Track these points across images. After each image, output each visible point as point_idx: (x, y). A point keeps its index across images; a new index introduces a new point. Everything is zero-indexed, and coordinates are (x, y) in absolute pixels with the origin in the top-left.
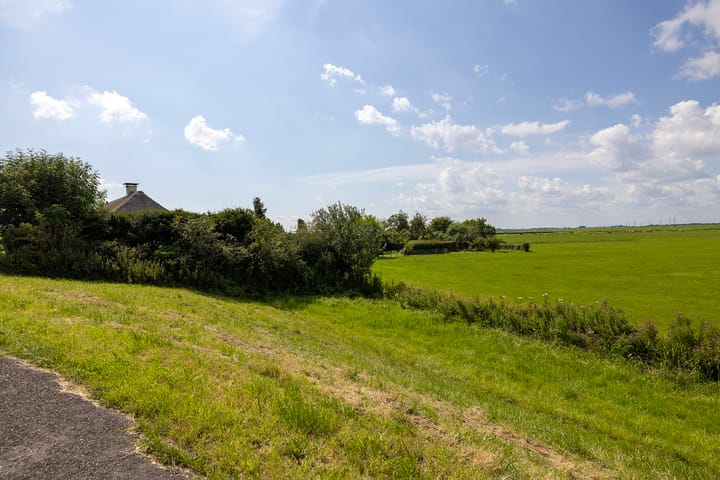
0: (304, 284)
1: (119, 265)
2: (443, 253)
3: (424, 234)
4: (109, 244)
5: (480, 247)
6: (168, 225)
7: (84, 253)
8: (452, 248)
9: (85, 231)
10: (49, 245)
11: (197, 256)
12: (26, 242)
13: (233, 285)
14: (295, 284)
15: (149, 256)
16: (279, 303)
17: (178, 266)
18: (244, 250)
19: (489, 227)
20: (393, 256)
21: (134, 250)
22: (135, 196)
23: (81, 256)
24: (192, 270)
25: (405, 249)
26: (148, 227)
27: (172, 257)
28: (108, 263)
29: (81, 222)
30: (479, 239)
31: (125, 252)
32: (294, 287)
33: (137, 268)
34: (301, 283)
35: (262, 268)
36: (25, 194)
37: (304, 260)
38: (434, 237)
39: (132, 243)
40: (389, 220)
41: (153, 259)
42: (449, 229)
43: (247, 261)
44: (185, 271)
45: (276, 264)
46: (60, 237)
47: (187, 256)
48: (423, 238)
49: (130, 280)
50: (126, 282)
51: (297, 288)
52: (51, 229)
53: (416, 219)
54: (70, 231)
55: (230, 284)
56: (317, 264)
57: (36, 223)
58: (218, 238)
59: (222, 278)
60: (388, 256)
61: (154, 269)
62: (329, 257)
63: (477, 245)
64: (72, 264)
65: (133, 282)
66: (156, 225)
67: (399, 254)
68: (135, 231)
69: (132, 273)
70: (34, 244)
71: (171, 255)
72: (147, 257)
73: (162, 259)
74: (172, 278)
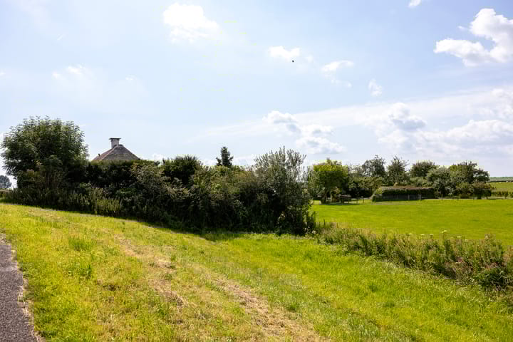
0: (238, 221)
1: (89, 201)
2: (417, 199)
3: (400, 180)
4: (84, 185)
5: (465, 194)
6: (128, 170)
7: (66, 191)
8: (429, 194)
9: (69, 176)
10: (44, 185)
11: (147, 195)
12: (30, 183)
13: (175, 220)
14: (231, 221)
15: (112, 195)
16: (210, 235)
17: (132, 203)
18: (186, 191)
19: (480, 172)
20: (359, 202)
21: (102, 189)
22: (116, 149)
23: (64, 194)
24: (143, 206)
25: (374, 195)
26: (114, 172)
27: (128, 196)
28: (82, 199)
29: (66, 169)
30: (463, 185)
31: (96, 191)
32: (228, 224)
33: (102, 203)
34: (236, 221)
35: (200, 206)
36: (34, 148)
37: (241, 200)
38: (410, 183)
39: (101, 185)
40: (364, 166)
41: (114, 197)
42: (429, 175)
43: (188, 200)
44: (137, 207)
45: (213, 203)
46: (51, 179)
47: (140, 195)
48: (399, 184)
49: (96, 212)
50: (93, 213)
51: (231, 225)
52: (46, 173)
53: (394, 164)
54: (59, 176)
55: (172, 219)
56: (253, 205)
57: (36, 169)
58: (166, 181)
59: (166, 213)
60: (355, 202)
61: (114, 205)
62: (263, 198)
63: (461, 192)
64: (58, 199)
65: (98, 214)
66: (119, 170)
67: (367, 201)
68: (104, 176)
69: (98, 207)
70: (35, 185)
71: (128, 194)
72: (111, 196)
73: (121, 197)
74: (127, 212)
